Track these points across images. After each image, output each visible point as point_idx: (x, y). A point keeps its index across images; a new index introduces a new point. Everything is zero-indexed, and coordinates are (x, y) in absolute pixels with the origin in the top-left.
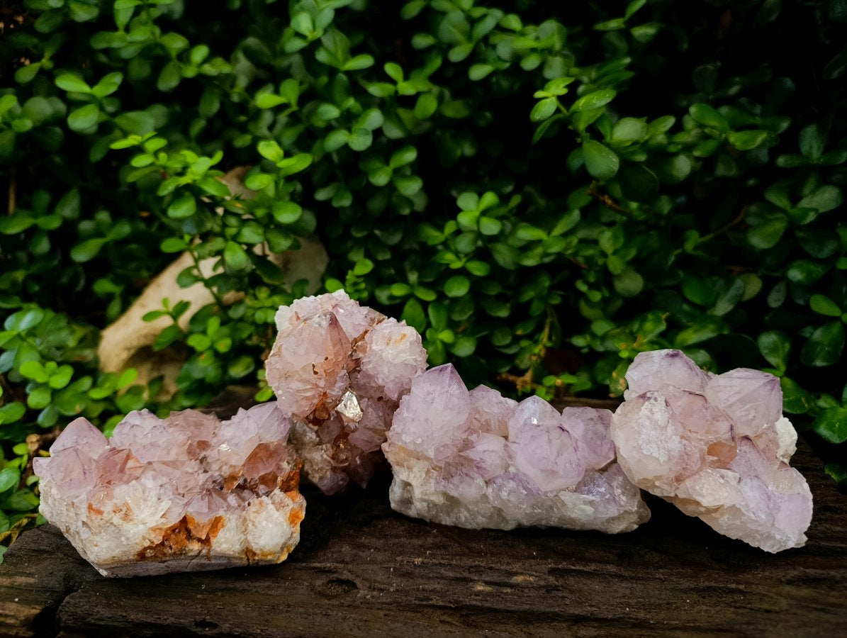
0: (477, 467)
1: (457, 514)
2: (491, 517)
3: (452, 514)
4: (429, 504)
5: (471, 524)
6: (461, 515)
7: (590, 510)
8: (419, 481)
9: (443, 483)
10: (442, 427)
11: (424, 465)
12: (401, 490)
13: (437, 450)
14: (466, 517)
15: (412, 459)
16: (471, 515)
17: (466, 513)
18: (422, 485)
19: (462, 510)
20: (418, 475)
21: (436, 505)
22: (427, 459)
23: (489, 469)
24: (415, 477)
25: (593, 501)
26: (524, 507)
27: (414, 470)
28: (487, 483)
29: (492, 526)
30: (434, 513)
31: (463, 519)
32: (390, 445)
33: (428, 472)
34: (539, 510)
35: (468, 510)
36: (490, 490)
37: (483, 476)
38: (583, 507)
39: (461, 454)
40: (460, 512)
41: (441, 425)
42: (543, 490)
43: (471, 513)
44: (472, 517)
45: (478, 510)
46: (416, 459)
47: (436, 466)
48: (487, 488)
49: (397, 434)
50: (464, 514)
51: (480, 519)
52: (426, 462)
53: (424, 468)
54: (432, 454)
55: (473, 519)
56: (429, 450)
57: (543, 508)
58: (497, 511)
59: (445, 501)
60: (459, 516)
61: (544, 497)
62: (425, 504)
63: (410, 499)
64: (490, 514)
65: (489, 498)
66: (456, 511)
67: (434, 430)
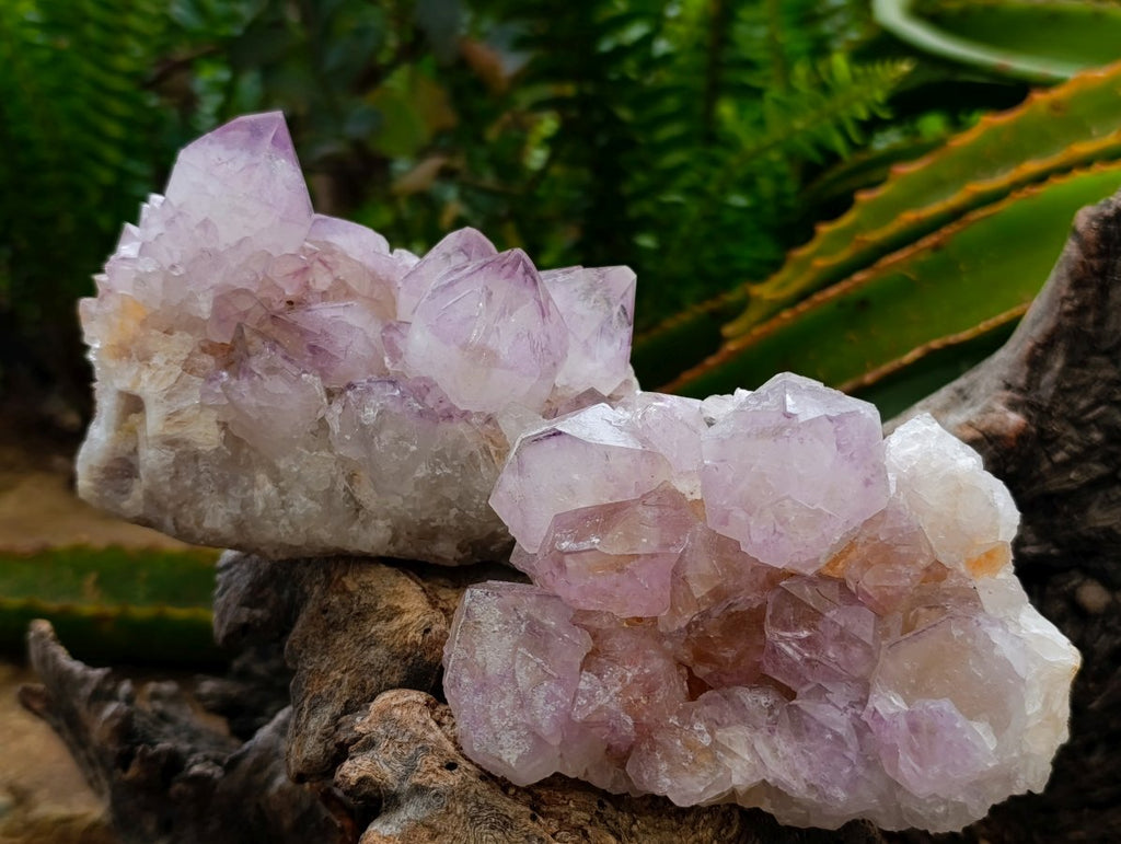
0: (314, 352)
1: (245, 490)
2: (328, 497)
3: (231, 492)
6: (256, 493)
8: (163, 387)
9: (223, 382)
10: (240, 243)
11: (182, 343)
13: (219, 301)
14: (267, 500)
15: (154, 332)
16: (282, 492)
17: (269, 486)
18: (169, 397)
19: (261, 477)
20: (163, 374)
21: (196, 458)
22: (192, 325)
23: (342, 356)
24: (153, 379)
26: (414, 448)
27: (154, 361)
28: (330, 394)
30: (188, 483)
31: (261, 505)
32: (103, 298)
33: (189, 368)
34: (446, 471)
35: (276, 476)
36: (337, 408)
37: (324, 376)
40: (253, 484)
41: (238, 238)
42: (463, 408)
43: (282, 484)
44: (284, 498)
45: (299, 471)
46: (165, 332)
47: (212, 345)
48: (330, 403)
49: (125, 262)
50: (264, 490)
51: (302, 504)
52: (188, 337)
53: (181, 352)
54: (204, 308)
55: (284, 505)
56: (200, 298)
57: (455, 463)
58: (346, 479)
59: (221, 444)
60: (252, 497)
61: (460, 427)
62: (169, 456)
63: (132, 459)
64: (328, 486)
65: (331, 433)
66: (245, 481)
67: (221, 249)
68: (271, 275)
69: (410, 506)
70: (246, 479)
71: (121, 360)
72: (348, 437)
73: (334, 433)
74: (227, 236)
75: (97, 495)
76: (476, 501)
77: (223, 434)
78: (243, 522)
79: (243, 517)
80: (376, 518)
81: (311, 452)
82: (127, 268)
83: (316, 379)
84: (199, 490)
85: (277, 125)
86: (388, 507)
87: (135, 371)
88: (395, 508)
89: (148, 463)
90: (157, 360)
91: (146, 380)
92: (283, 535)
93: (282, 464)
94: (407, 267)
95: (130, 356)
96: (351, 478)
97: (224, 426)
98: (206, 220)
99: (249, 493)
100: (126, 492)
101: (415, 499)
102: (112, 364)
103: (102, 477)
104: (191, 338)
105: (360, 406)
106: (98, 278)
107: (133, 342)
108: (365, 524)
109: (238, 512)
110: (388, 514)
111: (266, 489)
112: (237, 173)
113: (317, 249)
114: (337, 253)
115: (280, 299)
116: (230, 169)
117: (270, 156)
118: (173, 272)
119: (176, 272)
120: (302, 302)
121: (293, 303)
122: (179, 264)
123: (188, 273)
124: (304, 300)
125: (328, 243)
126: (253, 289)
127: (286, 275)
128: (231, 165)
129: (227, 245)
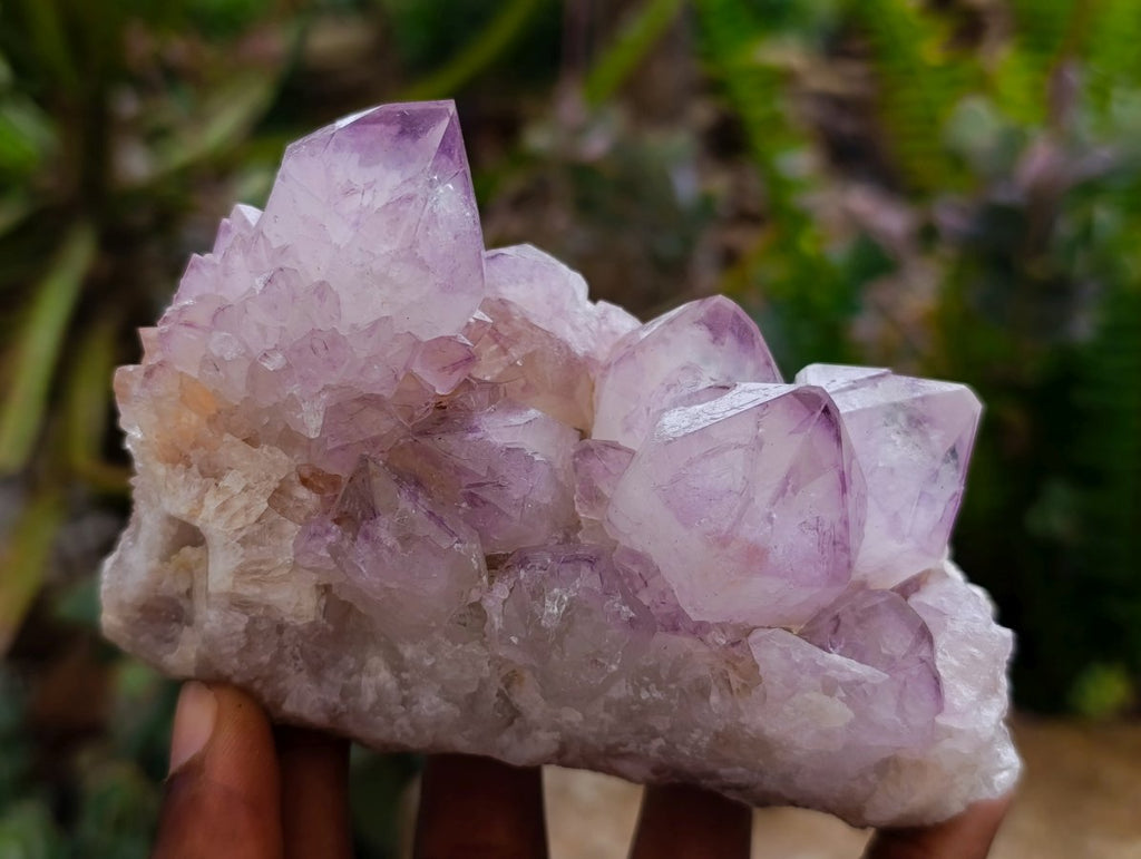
0: (472, 499)
1: (349, 675)
2: (472, 702)
3: (330, 674)
4: (253, 621)
5: (391, 719)
6: (365, 680)
7: (838, 713)
8: (238, 523)
9: (330, 539)
10: (375, 325)
11: (277, 463)
12: (154, 564)
13: (335, 413)
14: (380, 691)
15: (228, 437)
16: (403, 684)
17: (385, 675)
18: (244, 542)
19: (374, 662)
20: (238, 504)
21: (280, 628)
22: (289, 439)
23: (515, 514)
24: (223, 508)
25: (858, 682)
27: (227, 481)
28: (493, 563)
29: (463, 743)
30: (265, 659)
31: (370, 697)
32: (149, 373)
33: (279, 497)
34: (657, 695)
35: (397, 666)
36: (501, 591)
37: (484, 538)
38: (817, 697)
39: (425, 442)
40: (361, 667)
41: (373, 318)
42: (695, 617)
43: (405, 675)
44: (406, 693)
45: (433, 666)
46: (246, 441)
47: (316, 473)
48: (491, 581)
49: (190, 329)
50: (377, 678)
51: (430, 704)
52: (280, 455)
53: (268, 478)
54: (312, 423)
55: (405, 701)
56: (305, 407)
57: (673, 686)
58: (502, 680)
59: (321, 617)
60: (358, 686)
61: (686, 642)
62: (240, 622)
63: (183, 603)
64: (474, 690)
65: (487, 624)
66: (351, 663)
67: (343, 332)
68: (417, 369)
69: (594, 729)
70: (353, 659)
71: (174, 468)
72: (515, 640)
73: (493, 626)
74: (356, 313)
75: (129, 637)
76: (695, 736)
77: (323, 601)
78: (342, 714)
79: (343, 707)
80: (539, 728)
81: (455, 643)
82: (191, 337)
83: (475, 546)
84: (281, 667)
85: (445, 123)
86: (558, 720)
87: (195, 491)
88: (569, 723)
89: (207, 626)
90: (232, 482)
91: (213, 508)
92: (399, 735)
93: (408, 652)
94: (614, 333)
95: (189, 466)
96: (509, 681)
97: (326, 589)
98: (323, 283)
99: (355, 678)
100: (172, 641)
101: (602, 722)
102: (161, 470)
103: (138, 615)
104: (285, 457)
105: (538, 594)
106: (146, 333)
107: (195, 446)
108: (523, 734)
109: (336, 699)
110: (555, 727)
111: (380, 677)
112: (377, 212)
113: (488, 320)
114: (516, 318)
115: (426, 405)
116: (365, 203)
117: (431, 181)
118: (265, 365)
119: (269, 366)
120: (459, 406)
121: (445, 408)
122: (276, 348)
123: (288, 367)
124: (463, 405)
125: (503, 302)
126: (387, 394)
127: (439, 370)
128: (368, 196)
129: (354, 326)
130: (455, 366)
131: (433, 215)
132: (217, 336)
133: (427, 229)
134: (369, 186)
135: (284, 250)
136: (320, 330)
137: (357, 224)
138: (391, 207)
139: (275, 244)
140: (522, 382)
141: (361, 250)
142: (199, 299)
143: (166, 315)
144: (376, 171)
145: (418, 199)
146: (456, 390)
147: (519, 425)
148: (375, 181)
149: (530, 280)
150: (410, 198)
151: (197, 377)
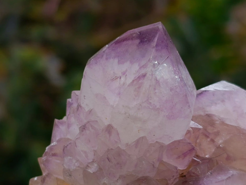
67: (123, 147)
68: (165, 159)
74: (127, 138)
98: (109, 126)
106: (40, 160)
112: (128, 86)
113: (200, 127)
114: (217, 122)
115: (173, 176)
116: (122, 83)
117: (154, 64)
118: (89, 170)
119: (91, 170)
120: (192, 174)
121: (185, 176)
122: (93, 161)
123: (100, 169)
124: (194, 173)
125: (209, 116)
126: (152, 175)
127: (177, 158)
128: (123, 79)
129: (127, 145)
130: (185, 155)
131: (157, 81)
132: (67, 159)
133: (155, 89)
134: (124, 73)
135: (90, 111)
136: (112, 149)
137: (119, 94)
138: (135, 82)
139: (87, 109)
140: (225, 156)
141: (123, 106)
142: (58, 141)
143: (46, 151)
144: (126, 66)
145: (148, 75)
146: (189, 166)
147: (223, 180)
148: (126, 71)
149: (223, 101)
150: (144, 76)
151: (63, 179)
